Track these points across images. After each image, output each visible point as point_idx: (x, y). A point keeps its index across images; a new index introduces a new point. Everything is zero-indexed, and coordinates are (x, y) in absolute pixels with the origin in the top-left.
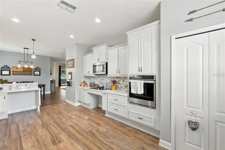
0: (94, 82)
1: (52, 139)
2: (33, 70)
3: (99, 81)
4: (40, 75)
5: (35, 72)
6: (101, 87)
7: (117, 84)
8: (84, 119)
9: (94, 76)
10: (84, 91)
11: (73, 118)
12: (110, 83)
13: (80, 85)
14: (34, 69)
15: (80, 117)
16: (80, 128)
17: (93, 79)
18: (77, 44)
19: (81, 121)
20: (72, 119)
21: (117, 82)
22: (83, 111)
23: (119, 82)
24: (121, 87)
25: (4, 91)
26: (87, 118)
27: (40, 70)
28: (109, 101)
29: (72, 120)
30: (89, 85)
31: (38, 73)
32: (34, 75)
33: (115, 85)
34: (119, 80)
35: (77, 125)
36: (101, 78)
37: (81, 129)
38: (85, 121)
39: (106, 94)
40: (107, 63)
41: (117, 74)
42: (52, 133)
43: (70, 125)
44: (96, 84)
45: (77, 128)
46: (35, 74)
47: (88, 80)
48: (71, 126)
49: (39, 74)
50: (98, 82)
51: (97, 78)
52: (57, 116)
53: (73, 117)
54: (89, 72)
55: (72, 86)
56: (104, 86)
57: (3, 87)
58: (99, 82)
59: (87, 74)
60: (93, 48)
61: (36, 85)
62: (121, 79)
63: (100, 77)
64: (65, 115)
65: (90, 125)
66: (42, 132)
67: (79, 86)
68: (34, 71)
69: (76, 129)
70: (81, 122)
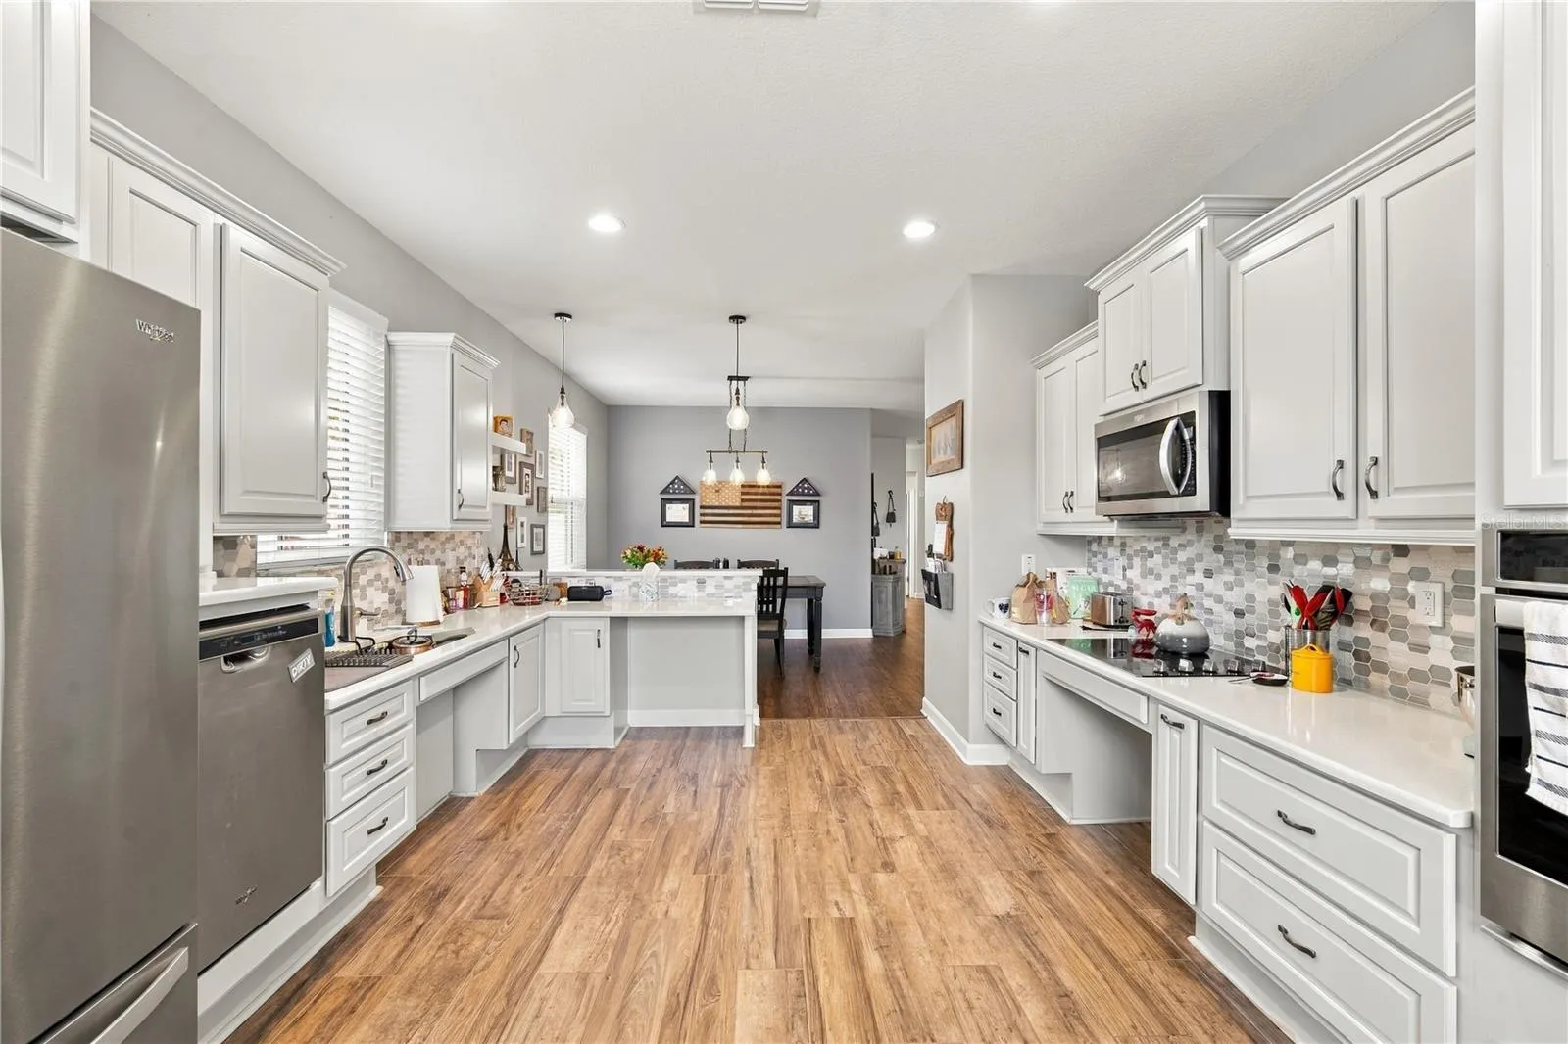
0: (1124, 586)
1: (682, 985)
2: (785, 499)
3: (1165, 582)
4: (816, 525)
5: (796, 509)
6: (1178, 639)
7: (1363, 630)
8: (971, 902)
9: (1112, 529)
10: (1021, 655)
11: (900, 861)
12: (1274, 614)
13: (1005, 608)
14: (791, 493)
15: (948, 872)
16: (891, 980)
17: (1123, 561)
18: (978, 279)
19: (938, 913)
20: (888, 866)
21: (1361, 603)
22: (1005, 826)
23: (1396, 607)
24: (1415, 674)
25: (614, 605)
26: (999, 898)
27: (817, 494)
28: (1213, 803)
29: (882, 878)
30: (1080, 607)
31: (808, 512)
32: (791, 525)
33: (1338, 632)
34: (1399, 579)
35: (888, 937)
36: (1182, 556)
37: (900, 997)
38: (971, 933)
39: (1192, 725)
40: (1221, 402)
41: (1345, 508)
42: (713, 932)
43: (848, 913)
44: (1143, 604)
45: (873, 961)
46: (796, 519)
47: (1082, 571)
48: (847, 925)
49: (810, 518)
50: (1160, 585)
51: (1151, 555)
52: (814, 807)
53: (906, 851)
54: (1074, 502)
55: (950, 609)
56: (1207, 638)
57: (615, 586)
58: (1166, 591)
59: (1061, 515)
60: (1093, 284)
61: (746, 587)
62: (1421, 575)
63: (1174, 542)
64: (864, 822)
65: (985, 988)
66: (674, 895)
67: (998, 612)
68: (792, 503)
69: (862, 968)
70: (934, 924)
